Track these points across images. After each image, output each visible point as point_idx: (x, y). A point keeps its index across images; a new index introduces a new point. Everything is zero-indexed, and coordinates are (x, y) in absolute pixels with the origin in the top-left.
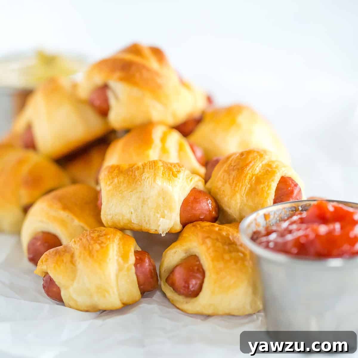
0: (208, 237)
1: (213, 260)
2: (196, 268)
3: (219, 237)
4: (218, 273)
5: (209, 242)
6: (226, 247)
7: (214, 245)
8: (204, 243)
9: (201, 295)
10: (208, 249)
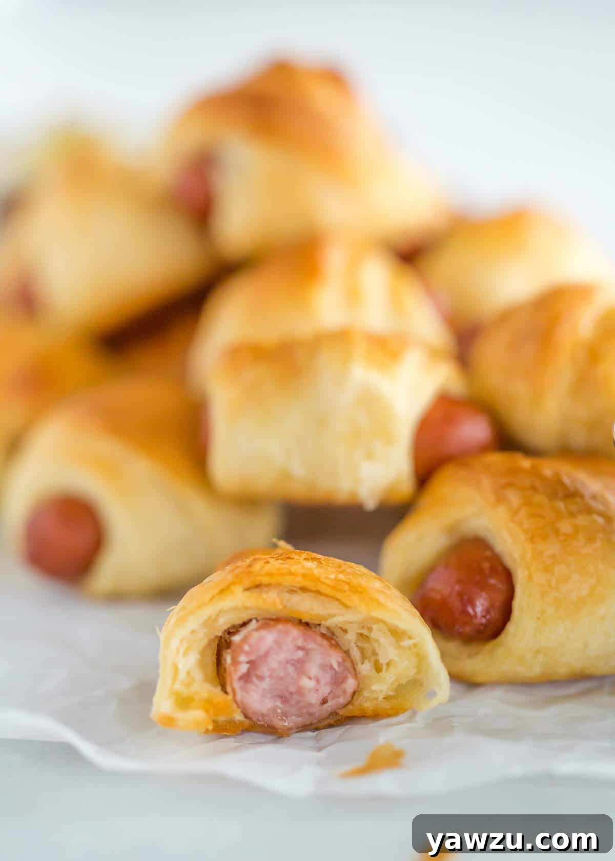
0: (510, 485)
1: (532, 540)
2: (486, 565)
3: (538, 483)
4: (547, 570)
5: (514, 498)
6: (561, 505)
7: (527, 503)
8: (500, 499)
9: (511, 628)
10: (515, 513)
